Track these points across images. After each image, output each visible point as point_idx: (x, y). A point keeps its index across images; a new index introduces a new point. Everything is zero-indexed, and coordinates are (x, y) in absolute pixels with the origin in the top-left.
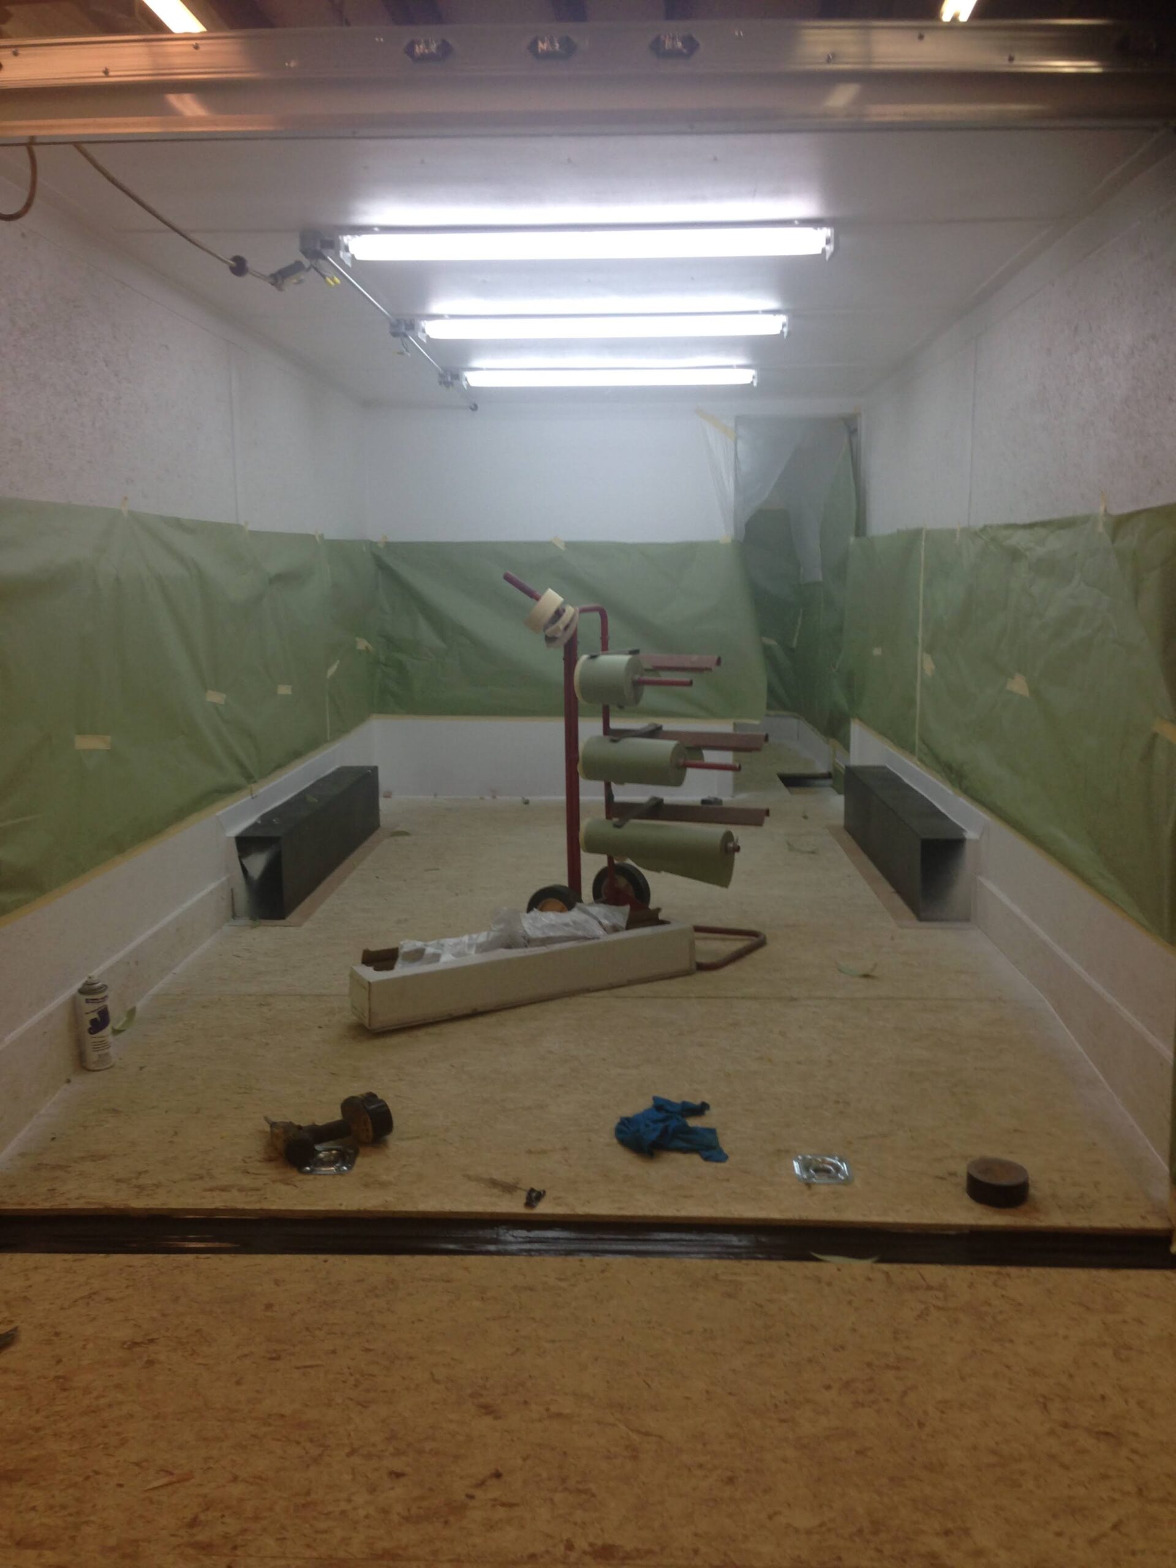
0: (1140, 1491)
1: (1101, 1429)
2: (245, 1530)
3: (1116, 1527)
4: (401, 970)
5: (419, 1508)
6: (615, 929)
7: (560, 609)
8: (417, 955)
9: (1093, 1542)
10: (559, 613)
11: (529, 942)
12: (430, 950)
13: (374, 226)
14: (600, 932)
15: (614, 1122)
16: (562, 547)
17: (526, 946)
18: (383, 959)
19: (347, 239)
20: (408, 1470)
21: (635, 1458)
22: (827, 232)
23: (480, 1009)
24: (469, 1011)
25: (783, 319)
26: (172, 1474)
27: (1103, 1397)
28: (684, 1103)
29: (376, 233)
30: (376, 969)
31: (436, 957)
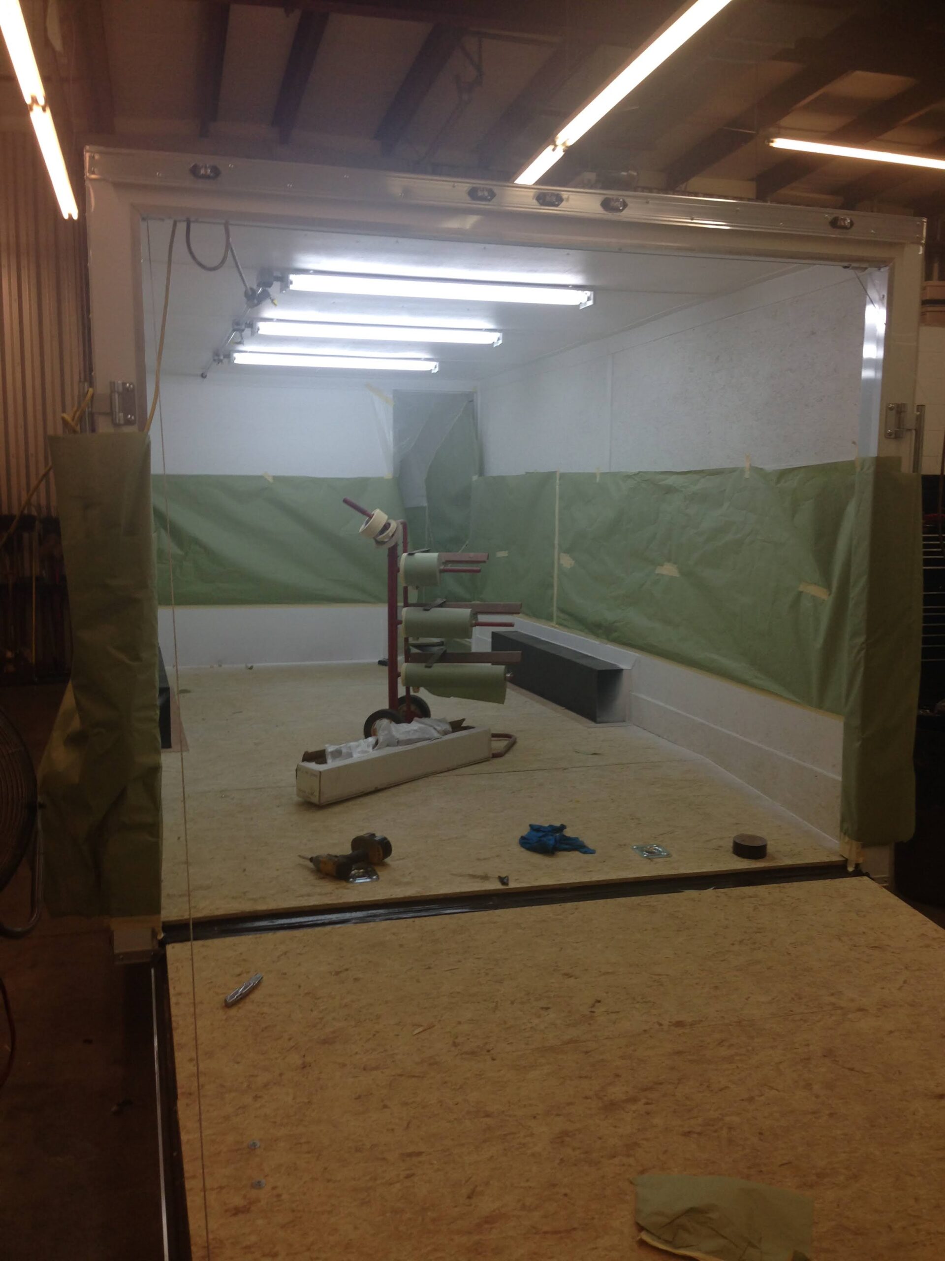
0: (906, 968)
1: (872, 946)
2: (486, 1043)
3: (905, 982)
4: (331, 764)
5: (570, 1020)
6: (446, 733)
7: (387, 524)
8: (337, 754)
9: (900, 989)
10: (386, 527)
11: (399, 743)
12: (344, 751)
13: (310, 270)
14: (436, 735)
15: (517, 840)
16: (271, 480)
17: (397, 746)
18: (319, 757)
19: (292, 277)
20: (549, 1005)
21: (662, 985)
22: (589, 293)
23: (379, 787)
24: (373, 789)
25: (498, 335)
26: (422, 1026)
27: (864, 933)
28: (551, 826)
29: (311, 274)
30: (317, 763)
31: (350, 755)
